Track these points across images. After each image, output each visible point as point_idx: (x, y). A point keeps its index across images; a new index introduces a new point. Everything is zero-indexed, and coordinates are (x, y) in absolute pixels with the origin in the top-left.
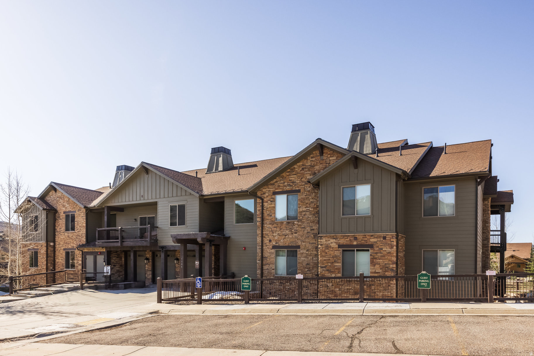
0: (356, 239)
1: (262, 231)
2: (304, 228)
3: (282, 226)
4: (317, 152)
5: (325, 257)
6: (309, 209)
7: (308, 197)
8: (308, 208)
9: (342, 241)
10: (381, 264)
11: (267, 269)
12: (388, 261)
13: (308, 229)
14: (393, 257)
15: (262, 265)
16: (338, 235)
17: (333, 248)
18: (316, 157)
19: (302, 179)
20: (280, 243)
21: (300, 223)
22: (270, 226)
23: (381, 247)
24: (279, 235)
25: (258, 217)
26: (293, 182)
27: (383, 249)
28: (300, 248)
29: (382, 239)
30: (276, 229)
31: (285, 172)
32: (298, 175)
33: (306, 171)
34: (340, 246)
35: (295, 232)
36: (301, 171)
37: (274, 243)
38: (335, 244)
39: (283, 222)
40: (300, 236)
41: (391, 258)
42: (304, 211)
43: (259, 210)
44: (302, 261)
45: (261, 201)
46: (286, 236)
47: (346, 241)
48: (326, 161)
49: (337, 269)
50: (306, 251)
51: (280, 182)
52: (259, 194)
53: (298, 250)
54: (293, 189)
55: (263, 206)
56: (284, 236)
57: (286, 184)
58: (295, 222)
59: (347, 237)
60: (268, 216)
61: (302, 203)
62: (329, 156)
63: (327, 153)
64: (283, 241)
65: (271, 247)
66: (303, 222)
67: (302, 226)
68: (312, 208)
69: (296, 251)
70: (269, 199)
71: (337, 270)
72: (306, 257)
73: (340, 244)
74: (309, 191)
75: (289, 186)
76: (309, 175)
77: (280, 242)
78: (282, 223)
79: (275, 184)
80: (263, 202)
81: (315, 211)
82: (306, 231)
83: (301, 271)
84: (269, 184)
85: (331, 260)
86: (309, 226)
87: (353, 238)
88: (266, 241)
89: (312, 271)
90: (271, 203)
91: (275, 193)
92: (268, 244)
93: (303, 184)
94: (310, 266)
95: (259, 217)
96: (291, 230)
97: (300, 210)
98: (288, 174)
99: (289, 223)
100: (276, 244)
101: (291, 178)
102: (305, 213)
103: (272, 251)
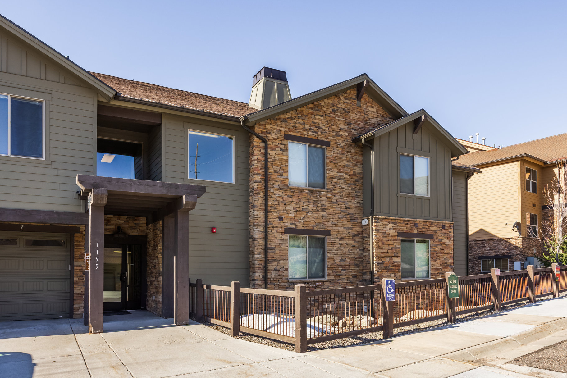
0: (416, 225)
1: (266, 200)
2: (336, 203)
3: (301, 196)
4: (354, 93)
5: (382, 249)
6: (342, 176)
7: (341, 156)
8: (342, 174)
9: (402, 228)
10: (440, 259)
11: (275, 269)
12: (446, 255)
13: (342, 206)
14: (451, 251)
15: (266, 261)
16: (397, 218)
17: (392, 236)
18: (352, 100)
19: (333, 127)
20: (299, 225)
21: (329, 195)
22: (280, 192)
23: (440, 238)
24: (297, 211)
25: (257, 174)
26: (319, 128)
27: (443, 241)
28: (330, 235)
29: (442, 228)
30: (290, 199)
31: (305, 107)
32: (327, 117)
33: (339, 116)
34: (400, 234)
35: (322, 207)
36: (331, 113)
37: (288, 224)
38: (394, 231)
39: (303, 190)
40: (330, 216)
41: (449, 251)
42: (336, 178)
43: (258, 160)
44: (334, 255)
45: (262, 145)
46: (308, 213)
47: (406, 228)
48: (365, 110)
49: (396, 266)
50: (339, 240)
51: (297, 121)
52: (258, 130)
53: (327, 237)
54: (319, 139)
55: (266, 154)
56: (305, 213)
57: (307, 126)
58: (322, 193)
59: (407, 223)
60: (277, 174)
61: (333, 164)
62: (368, 104)
63: (365, 100)
64: (302, 221)
65: (281, 230)
66: (334, 195)
67: (333, 200)
68: (346, 175)
69: (324, 239)
70: (277, 144)
71: (397, 268)
72: (339, 249)
73: (400, 232)
74: (342, 148)
75: (312, 132)
76: (342, 123)
77: (297, 223)
78: (301, 190)
79: (289, 121)
80: (266, 148)
81: (351, 180)
82: (339, 209)
83: (333, 271)
84: (277, 117)
85: (389, 253)
86: (343, 202)
87: (413, 225)
88: (273, 218)
89: (349, 270)
90: (281, 152)
91: (288, 137)
92: (277, 223)
93: (334, 134)
94: (345, 263)
95: (259, 174)
96: (316, 203)
97: (330, 175)
98: (310, 111)
99: (312, 192)
100: (291, 224)
101: (316, 119)
102: (336, 180)
103: (283, 236)
